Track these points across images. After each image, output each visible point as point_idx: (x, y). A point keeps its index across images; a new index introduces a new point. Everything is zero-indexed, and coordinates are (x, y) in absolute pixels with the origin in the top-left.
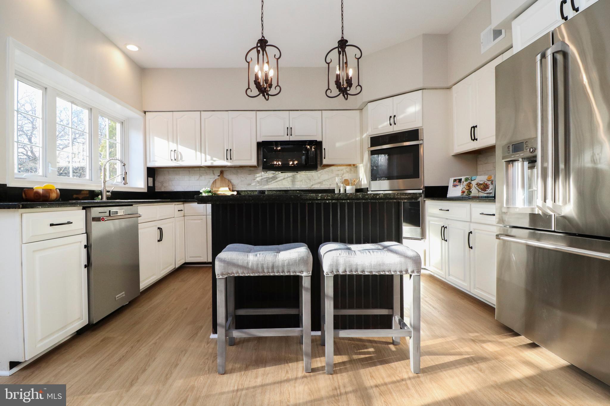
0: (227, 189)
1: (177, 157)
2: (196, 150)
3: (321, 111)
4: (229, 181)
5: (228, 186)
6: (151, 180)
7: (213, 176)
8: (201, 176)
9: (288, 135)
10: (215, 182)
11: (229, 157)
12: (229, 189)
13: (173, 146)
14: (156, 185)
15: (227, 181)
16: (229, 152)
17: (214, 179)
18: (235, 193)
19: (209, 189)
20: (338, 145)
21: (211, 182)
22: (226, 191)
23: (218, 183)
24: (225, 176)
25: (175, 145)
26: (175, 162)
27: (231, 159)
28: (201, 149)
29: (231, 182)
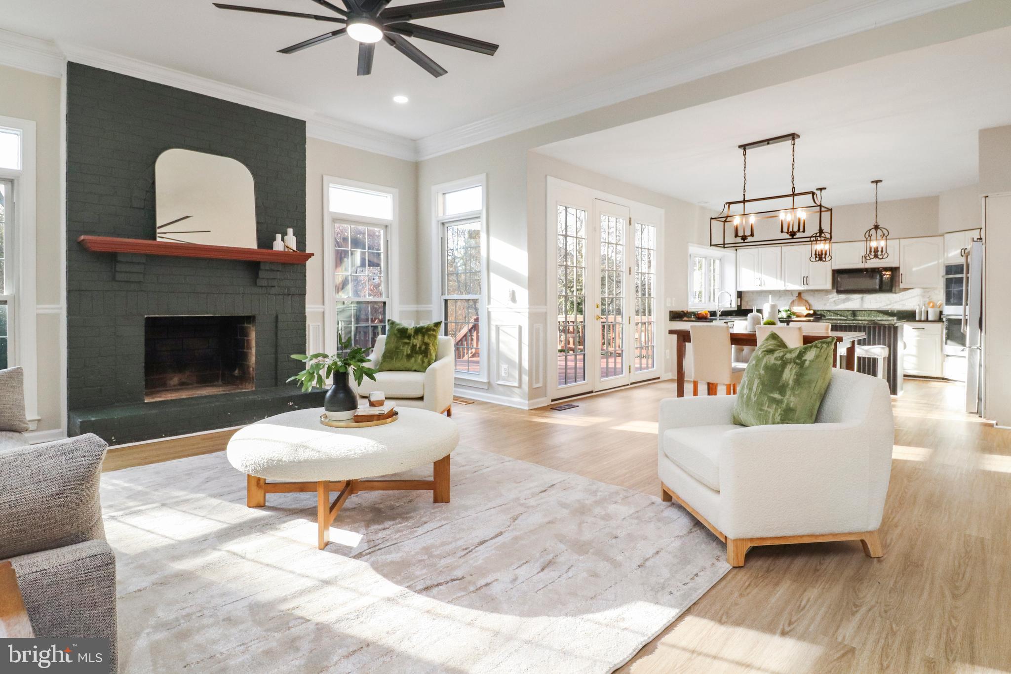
0: (804, 308)
1: (761, 283)
2: (777, 278)
3: (898, 240)
4: (806, 301)
5: (805, 306)
6: (739, 299)
7: (792, 297)
8: (780, 297)
9: (862, 262)
10: (793, 302)
11: (805, 283)
12: (807, 309)
13: (758, 275)
14: (742, 304)
15: (804, 301)
16: (805, 279)
17: (792, 300)
18: (812, 312)
19: (787, 308)
20: (914, 269)
21: (790, 303)
22: (803, 310)
23: (796, 303)
24: (803, 297)
25: (760, 274)
26: (760, 287)
27: (807, 284)
28: (781, 276)
29: (808, 303)
